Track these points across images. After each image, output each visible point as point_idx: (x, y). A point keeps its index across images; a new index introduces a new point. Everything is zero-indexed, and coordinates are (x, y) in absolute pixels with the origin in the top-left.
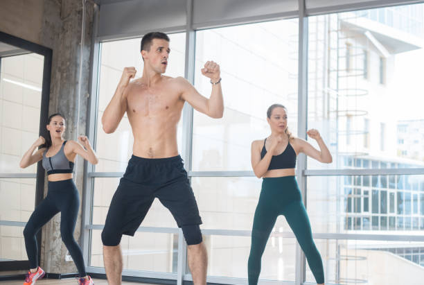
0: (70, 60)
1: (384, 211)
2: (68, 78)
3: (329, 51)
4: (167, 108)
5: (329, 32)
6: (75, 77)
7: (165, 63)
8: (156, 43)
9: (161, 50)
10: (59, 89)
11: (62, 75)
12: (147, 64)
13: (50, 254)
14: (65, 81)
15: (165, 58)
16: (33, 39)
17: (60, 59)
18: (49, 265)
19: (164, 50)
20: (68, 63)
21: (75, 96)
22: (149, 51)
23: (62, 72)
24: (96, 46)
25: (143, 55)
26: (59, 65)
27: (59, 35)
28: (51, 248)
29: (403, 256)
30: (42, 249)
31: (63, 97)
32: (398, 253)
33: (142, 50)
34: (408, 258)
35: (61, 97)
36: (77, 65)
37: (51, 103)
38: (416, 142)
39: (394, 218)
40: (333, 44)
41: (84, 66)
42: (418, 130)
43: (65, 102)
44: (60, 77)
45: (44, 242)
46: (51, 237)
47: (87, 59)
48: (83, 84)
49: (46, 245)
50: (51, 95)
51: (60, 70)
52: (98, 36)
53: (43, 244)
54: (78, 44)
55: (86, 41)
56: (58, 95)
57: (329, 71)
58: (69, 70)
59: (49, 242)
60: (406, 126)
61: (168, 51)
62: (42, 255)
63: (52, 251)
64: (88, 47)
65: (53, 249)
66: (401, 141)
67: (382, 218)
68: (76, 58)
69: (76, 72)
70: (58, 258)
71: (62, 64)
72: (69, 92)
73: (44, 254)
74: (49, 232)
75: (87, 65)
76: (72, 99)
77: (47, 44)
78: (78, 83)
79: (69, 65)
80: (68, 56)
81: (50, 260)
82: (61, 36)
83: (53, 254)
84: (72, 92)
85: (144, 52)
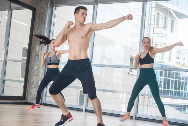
0: (43, 13)
1: (168, 88)
2: (42, 20)
3: (151, 16)
4: (83, 37)
5: (152, 8)
6: (45, 21)
7: (85, 20)
8: (81, 11)
9: (83, 14)
10: (37, 25)
11: (39, 19)
12: (76, 20)
13: (30, 94)
14: (40, 22)
15: (85, 18)
16: (28, 3)
17: (39, 12)
18: (29, 99)
19: (85, 14)
20: (42, 15)
21: (44, 28)
22: (78, 14)
23: (39, 18)
24: (54, 8)
25: (75, 15)
26: (38, 15)
27: (39, 2)
28: (30, 92)
29: (175, 108)
30: (27, 92)
31: (39, 29)
32: (173, 107)
33: (75, 13)
34: (177, 109)
35: (38, 29)
36: (46, 16)
37: (34, 31)
38: (185, 59)
39: (173, 91)
40: (153, 13)
41: (49, 16)
42: (185, 53)
43: (40, 31)
44: (38, 20)
45: (28, 89)
46: (31, 87)
47: (50, 13)
48: (48, 24)
49: (28, 90)
50: (34, 28)
51: (38, 17)
52: (55, 4)
53: (27, 90)
54: (47, 6)
55: (50, 5)
56: (37, 28)
57: (150, 25)
58: (42, 18)
59: (30, 89)
60: (181, 51)
61: (86, 15)
62: (26, 94)
63: (31, 93)
64: (51, 8)
65: (31, 92)
66: (178, 58)
67: (167, 91)
68: (46, 13)
69: (45, 18)
70: (33, 96)
71: (40, 15)
72: (42, 27)
73: (27, 94)
74: (30, 85)
75: (50, 16)
76: (43, 30)
77: (34, 6)
78: (46, 23)
79: (43, 15)
80: (42, 11)
81: (29, 97)
82: (40, 3)
83: (31, 94)
84: (43, 27)
85: (75, 14)
